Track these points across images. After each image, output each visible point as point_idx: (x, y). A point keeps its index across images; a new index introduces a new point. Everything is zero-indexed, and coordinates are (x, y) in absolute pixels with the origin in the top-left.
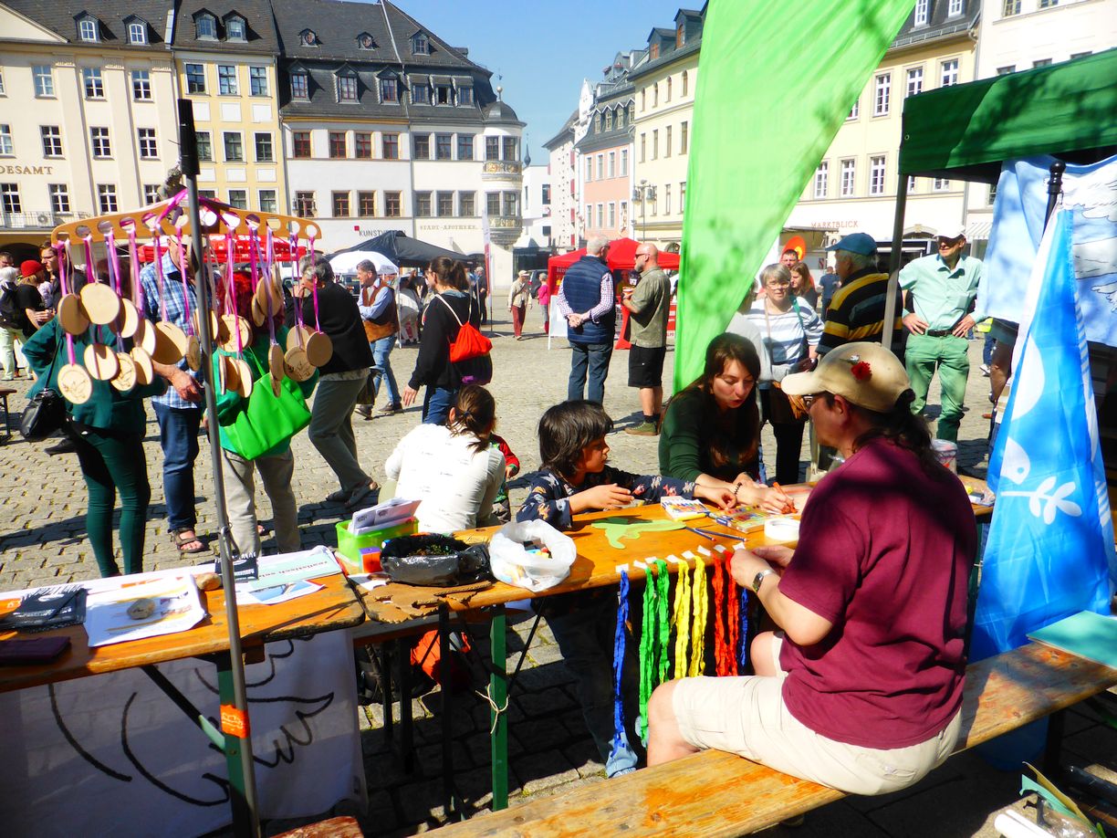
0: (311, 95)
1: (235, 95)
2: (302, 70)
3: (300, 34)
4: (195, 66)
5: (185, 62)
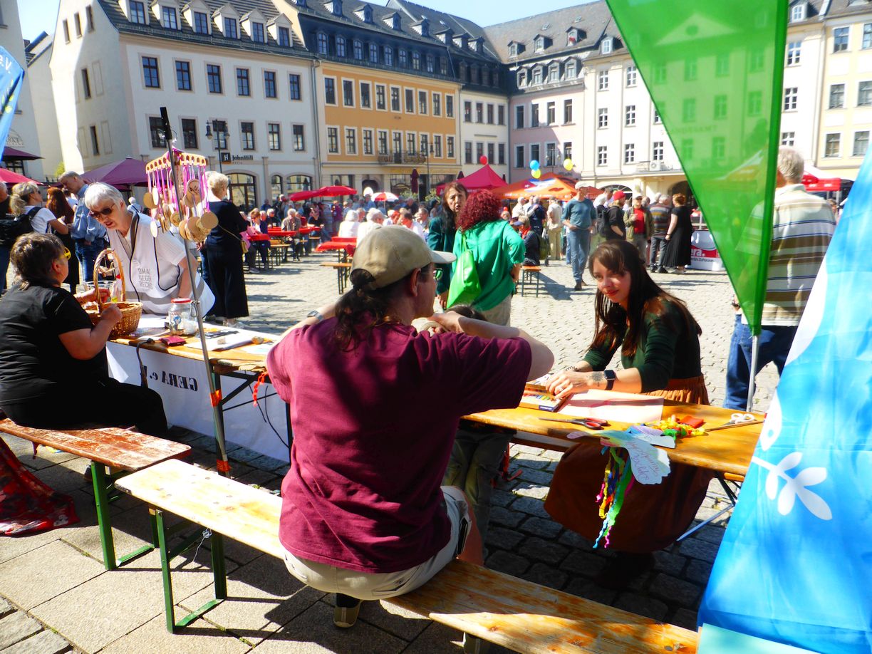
4: (842, 30)
5: (834, 28)
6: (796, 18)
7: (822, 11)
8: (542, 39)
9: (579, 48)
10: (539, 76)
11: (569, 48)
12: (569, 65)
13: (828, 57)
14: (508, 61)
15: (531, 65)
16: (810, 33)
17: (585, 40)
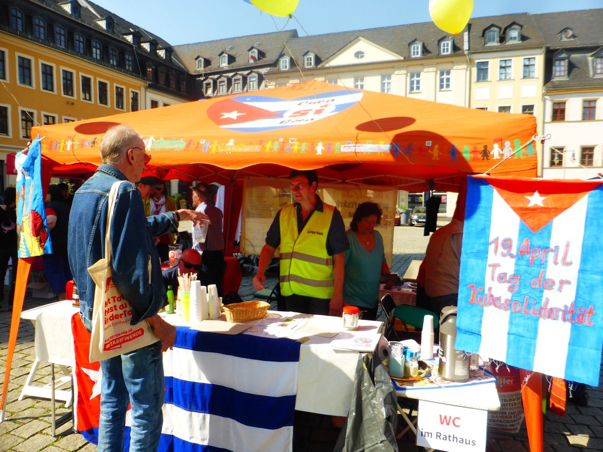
0: (569, 74)
1: (510, 79)
2: (564, 55)
3: (561, 32)
4: (483, 63)
5: (477, 61)
6: (444, 51)
7: (466, 47)
8: (227, 55)
9: (259, 64)
10: (224, 87)
11: (252, 64)
12: (250, 78)
13: (473, 84)
14: (195, 72)
15: (216, 77)
16: (458, 63)
17: (264, 59)
